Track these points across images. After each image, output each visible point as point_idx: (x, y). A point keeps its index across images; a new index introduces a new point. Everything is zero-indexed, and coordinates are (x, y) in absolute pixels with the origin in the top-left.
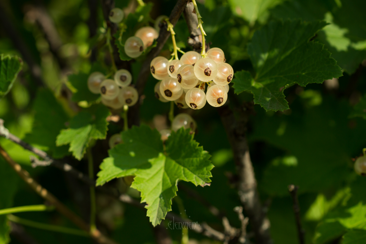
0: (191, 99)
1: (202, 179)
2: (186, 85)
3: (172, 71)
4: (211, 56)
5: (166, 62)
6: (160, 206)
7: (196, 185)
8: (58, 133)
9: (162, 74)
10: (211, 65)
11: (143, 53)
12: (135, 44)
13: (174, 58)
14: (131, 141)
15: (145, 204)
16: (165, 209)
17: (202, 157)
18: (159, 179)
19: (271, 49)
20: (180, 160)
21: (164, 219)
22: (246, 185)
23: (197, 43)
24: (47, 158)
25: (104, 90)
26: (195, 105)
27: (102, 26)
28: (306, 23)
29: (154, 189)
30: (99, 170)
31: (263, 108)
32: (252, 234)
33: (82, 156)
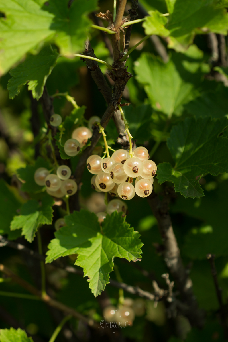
0: (123, 192)
1: (134, 256)
2: (118, 180)
3: (105, 168)
4: (138, 154)
5: (100, 160)
6: (99, 279)
7: (129, 261)
8: (12, 219)
9: (97, 170)
10: (138, 163)
11: (80, 152)
12: (73, 145)
13: (106, 157)
14: (73, 224)
15: (87, 278)
16: (104, 281)
17: (133, 236)
18: (98, 255)
19: (187, 143)
20: (115, 238)
21: (104, 290)
22: (171, 254)
23: (125, 142)
24: (3, 240)
25: (48, 183)
26: (126, 197)
27: (44, 127)
28: (215, 119)
29: (94, 264)
30: (48, 250)
31: (182, 195)
32: (178, 293)
33: (33, 239)
